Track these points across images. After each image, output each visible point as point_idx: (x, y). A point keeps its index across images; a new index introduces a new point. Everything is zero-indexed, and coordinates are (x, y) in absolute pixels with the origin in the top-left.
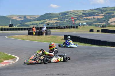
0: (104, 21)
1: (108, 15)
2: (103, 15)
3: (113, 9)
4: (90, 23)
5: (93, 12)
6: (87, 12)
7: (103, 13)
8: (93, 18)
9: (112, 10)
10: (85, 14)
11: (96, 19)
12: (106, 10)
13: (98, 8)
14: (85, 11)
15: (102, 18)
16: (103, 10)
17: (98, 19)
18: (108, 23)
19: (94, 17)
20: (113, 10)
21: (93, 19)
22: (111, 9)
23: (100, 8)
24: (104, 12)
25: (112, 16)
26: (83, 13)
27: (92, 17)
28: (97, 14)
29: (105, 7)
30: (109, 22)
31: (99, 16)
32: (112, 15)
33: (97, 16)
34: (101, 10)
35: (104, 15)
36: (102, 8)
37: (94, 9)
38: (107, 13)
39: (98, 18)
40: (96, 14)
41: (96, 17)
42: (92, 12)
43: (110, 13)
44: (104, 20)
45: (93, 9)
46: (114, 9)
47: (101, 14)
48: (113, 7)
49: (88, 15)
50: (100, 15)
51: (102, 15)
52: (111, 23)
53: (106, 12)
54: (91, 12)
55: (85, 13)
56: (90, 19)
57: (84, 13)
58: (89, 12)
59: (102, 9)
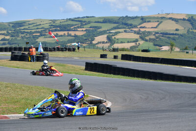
0: (86, 40)
1: (92, 30)
2: (84, 29)
3: (100, 20)
4: (62, 42)
5: (68, 25)
6: (58, 23)
7: (84, 26)
8: (68, 33)
9: (98, 22)
10: (55, 26)
11: (72, 36)
12: (89, 22)
13: (75, 18)
14: (54, 21)
15: (82, 36)
16: (85, 22)
17: (75, 36)
18: (92, 43)
19: (70, 32)
20: (101, 22)
21: (68, 36)
22: (97, 20)
23: (79, 18)
24: (85, 24)
25: (98, 32)
26: (50, 24)
27: (66, 33)
28: (75, 28)
29: (87, 17)
30: (94, 42)
31: (77, 31)
32: (99, 30)
33: (74, 31)
34: (81, 22)
35: (85, 31)
36: (82, 18)
37: (70, 19)
38: (91, 27)
39: (77, 34)
40: (72, 28)
41: (73, 33)
42: (66, 23)
43: (96, 27)
44: (85, 38)
45: (67, 19)
46: (102, 20)
47: (81, 28)
48: (100, 18)
49: (58, 28)
50: (79, 29)
51: (82, 30)
52: (97, 44)
53: (89, 26)
54: (64, 23)
55: (54, 24)
56: (61, 36)
57: (52, 25)
58: (62, 24)
59: (83, 20)
